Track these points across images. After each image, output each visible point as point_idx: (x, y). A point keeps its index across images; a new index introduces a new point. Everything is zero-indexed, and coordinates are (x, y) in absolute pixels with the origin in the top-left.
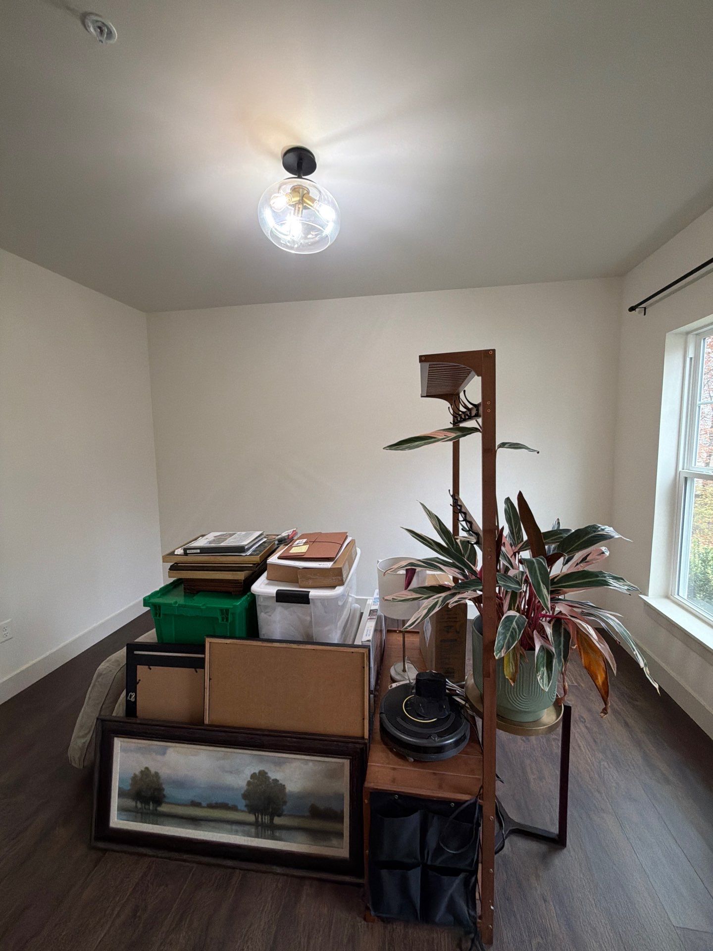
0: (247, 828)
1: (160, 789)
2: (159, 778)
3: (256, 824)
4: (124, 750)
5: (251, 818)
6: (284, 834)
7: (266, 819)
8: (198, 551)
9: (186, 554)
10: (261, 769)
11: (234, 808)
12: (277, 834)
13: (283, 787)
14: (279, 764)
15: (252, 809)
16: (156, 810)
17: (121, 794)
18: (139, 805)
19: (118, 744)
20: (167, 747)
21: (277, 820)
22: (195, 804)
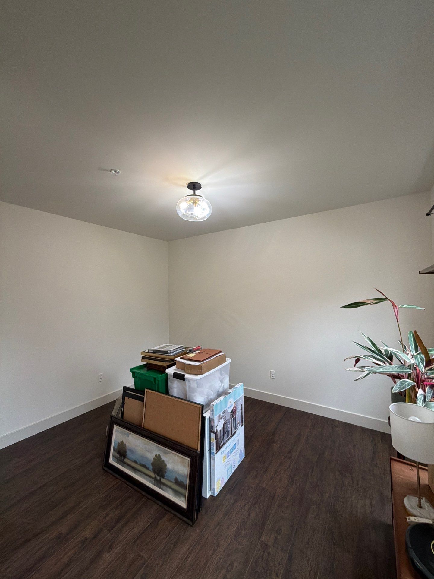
0: (151, 479)
1: (126, 452)
2: (126, 446)
3: (155, 479)
4: (117, 431)
5: (153, 476)
6: (164, 487)
7: (158, 478)
8: (153, 351)
9: (149, 352)
10: (160, 453)
11: (148, 469)
12: (162, 486)
13: (165, 465)
14: (166, 453)
15: (154, 472)
16: (123, 460)
17: (114, 450)
18: (119, 456)
19: (115, 427)
20: (129, 433)
21: (162, 480)
22: (136, 462)
